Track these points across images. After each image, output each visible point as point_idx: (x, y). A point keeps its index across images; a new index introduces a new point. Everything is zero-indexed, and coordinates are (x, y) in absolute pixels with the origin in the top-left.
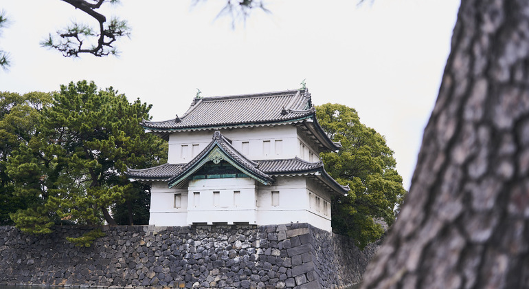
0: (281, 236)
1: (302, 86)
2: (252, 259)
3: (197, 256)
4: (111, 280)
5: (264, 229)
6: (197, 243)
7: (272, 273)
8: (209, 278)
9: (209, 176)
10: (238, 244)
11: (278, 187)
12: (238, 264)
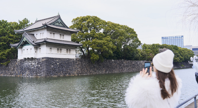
0: (41, 61)
1: (58, 14)
2: (35, 68)
3: (25, 67)
4: (10, 74)
5: (38, 59)
6: (26, 63)
7: (37, 71)
8: (26, 73)
9: (26, 45)
10: (33, 64)
11: (41, 47)
12: (32, 69)
